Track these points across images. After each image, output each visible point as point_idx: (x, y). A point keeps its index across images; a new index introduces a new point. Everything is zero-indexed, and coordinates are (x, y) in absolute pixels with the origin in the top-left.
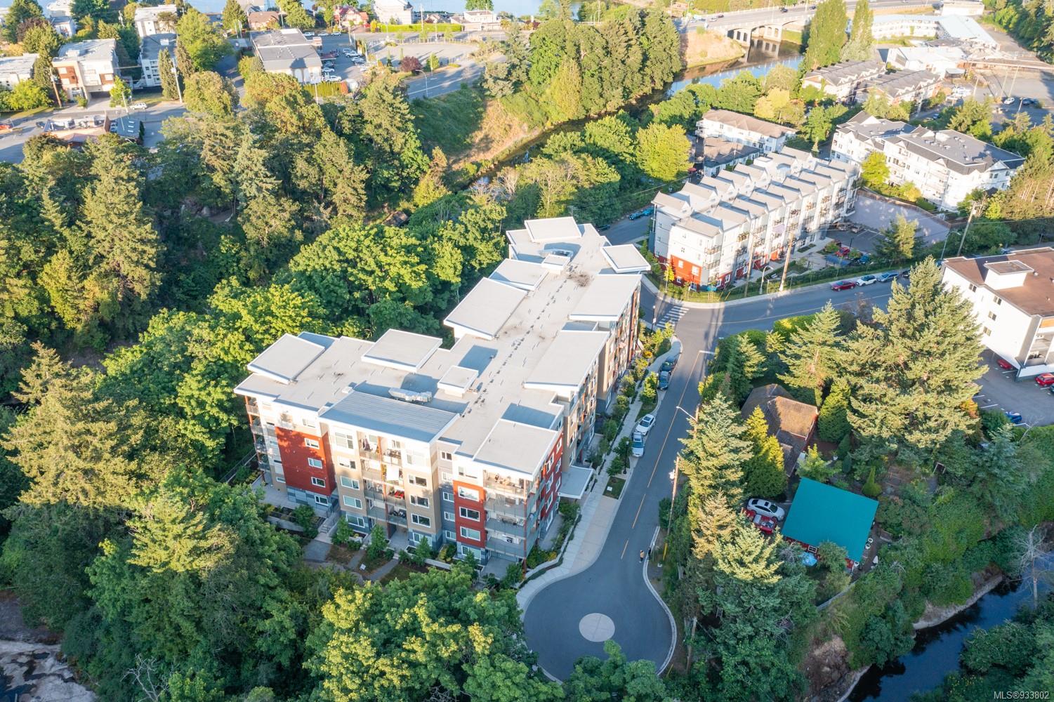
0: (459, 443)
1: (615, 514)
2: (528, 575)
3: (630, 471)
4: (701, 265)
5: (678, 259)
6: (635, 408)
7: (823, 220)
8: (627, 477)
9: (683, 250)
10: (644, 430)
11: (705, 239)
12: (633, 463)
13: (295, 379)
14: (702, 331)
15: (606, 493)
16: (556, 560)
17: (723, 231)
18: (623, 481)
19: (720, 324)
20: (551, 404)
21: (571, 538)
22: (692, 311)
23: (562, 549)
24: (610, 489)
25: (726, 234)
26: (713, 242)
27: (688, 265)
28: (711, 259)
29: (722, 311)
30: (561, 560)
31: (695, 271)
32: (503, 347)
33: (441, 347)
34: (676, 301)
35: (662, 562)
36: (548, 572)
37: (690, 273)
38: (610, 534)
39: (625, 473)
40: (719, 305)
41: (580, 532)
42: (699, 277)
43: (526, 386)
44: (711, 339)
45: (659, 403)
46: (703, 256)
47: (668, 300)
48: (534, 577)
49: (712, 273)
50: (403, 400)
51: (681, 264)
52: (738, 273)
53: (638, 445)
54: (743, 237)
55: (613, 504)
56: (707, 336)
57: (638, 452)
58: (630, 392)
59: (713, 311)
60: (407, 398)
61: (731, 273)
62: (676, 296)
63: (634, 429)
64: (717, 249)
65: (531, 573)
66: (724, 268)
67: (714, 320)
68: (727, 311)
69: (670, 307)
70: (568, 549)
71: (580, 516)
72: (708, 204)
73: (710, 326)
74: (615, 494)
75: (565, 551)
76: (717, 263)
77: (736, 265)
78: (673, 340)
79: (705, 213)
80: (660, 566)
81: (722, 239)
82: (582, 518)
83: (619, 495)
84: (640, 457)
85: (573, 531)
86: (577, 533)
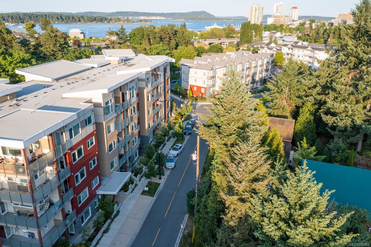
1: (150, 209)
3: (164, 179)
4: (205, 87)
5: (194, 86)
7: (261, 76)
8: (162, 181)
9: (196, 81)
10: (175, 153)
12: (167, 173)
15: (144, 193)
18: (159, 184)
21: (106, 231)
22: (203, 105)
24: (147, 190)
25: (217, 70)
26: (211, 73)
27: (199, 88)
28: (211, 82)
31: (203, 91)
32: (59, 84)
34: (194, 103)
37: (201, 92)
38: (144, 225)
39: (160, 178)
41: (116, 226)
42: (205, 94)
45: (186, 141)
46: (206, 82)
47: (190, 103)
49: (212, 91)
51: (195, 89)
53: (170, 160)
55: (149, 201)
57: (171, 165)
63: (168, 152)
64: (213, 77)
70: (101, 242)
71: (118, 212)
74: (151, 193)
75: (97, 243)
78: (193, 115)
81: (215, 72)
82: (120, 214)
83: (154, 193)
84: (172, 169)
85: (109, 225)
86: (112, 226)
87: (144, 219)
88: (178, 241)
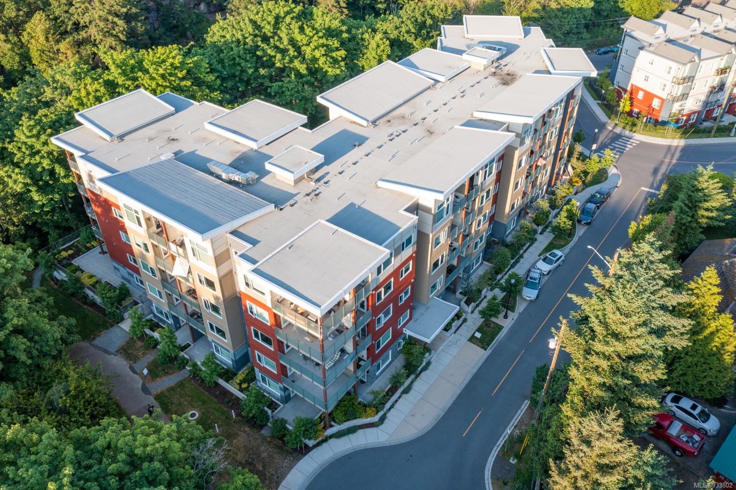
0: (254, 242)
1: (475, 371)
2: (329, 432)
3: (513, 316)
4: (664, 96)
5: (638, 89)
6: (543, 240)
8: (507, 323)
9: (647, 79)
10: (545, 267)
11: (674, 65)
12: (521, 307)
13: (121, 137)
14: (652, 166)
15: (472, 339)
16: (376, 419)
17: (700, 60)
18: (500, 328)
19: (674, 161)
20: (402, 211)
21: (407, 391)
22: (642, 144)
23: (388, 406)
24: (478, 335)
25: (702, 63)
26: (686, 71)
27: (649, 96)
28: (679, 90)
29: (679, 149)
30: (383, 419)
31: (656, 103)
32: (377, 136)
33: (303, 126)
34: (627, 133)
35: (518, 456)
36: (360, 432)
37: (650, 106)
38: (460, 397)
39: (506, 317)
40: (678, 142)
41: (421, 385)
42: (659, 111)
43: (381, 184)
44: (659, 177)
45: (575, 239)
46: (669, 85)
47: (618, 130)
48: (339, 435)
49: (676, 107)
50: (219, 177)
51: (640, 95)
52: (707, 112)
53: (531, 285)
54: (723, 71)
55: (478, 355)
56: (655, 171)
57: (530, 294)
58: (541, 219)
59: (669, 147)
60: (224, 176)
61: (699, 112)
62: (628, 127)
63: (534, 265)
64: (690, 79)
65: (336, 428)
66: (693, 104)
67: (669, 156)
68: (685, 150)
69: (618, 137)
70: (397, 406)
71: (429, 363)
72: (688, 33)
73: (662, 162)
74: (484, 343)
75: (392, 407)
76: (684, 96)
77: (706, 103)
78: (613, 171)
79: (681, 42)
80: (513, 461)
81: (696, 68)
82: (431, 367)
83: (488, 345)
84: (531, 301)
85: (412, 382)
86: (416, 385)
87: (463, 386)
88: (501, 442)
